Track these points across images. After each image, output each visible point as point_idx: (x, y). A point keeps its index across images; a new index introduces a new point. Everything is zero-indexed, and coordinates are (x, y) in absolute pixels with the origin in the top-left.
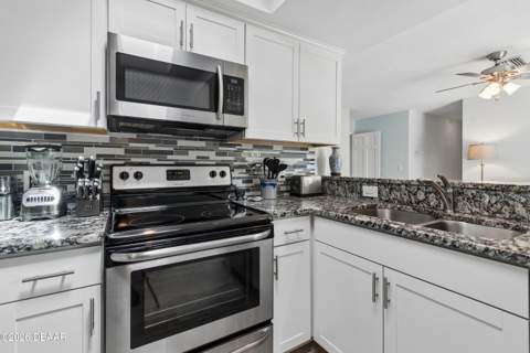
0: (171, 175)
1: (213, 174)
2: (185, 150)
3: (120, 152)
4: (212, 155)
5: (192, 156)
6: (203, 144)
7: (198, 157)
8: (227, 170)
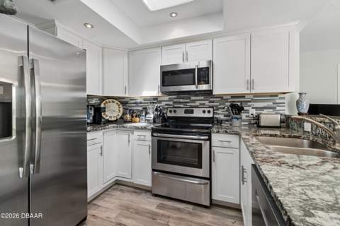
0: (186, 112)
1: (204, 112)
2: (194, 101)
3: (171, 103)
4: (207, 103)
5: (197, 103)
6: (202, 98)
7: (200, 104)
8: (211, 110)
